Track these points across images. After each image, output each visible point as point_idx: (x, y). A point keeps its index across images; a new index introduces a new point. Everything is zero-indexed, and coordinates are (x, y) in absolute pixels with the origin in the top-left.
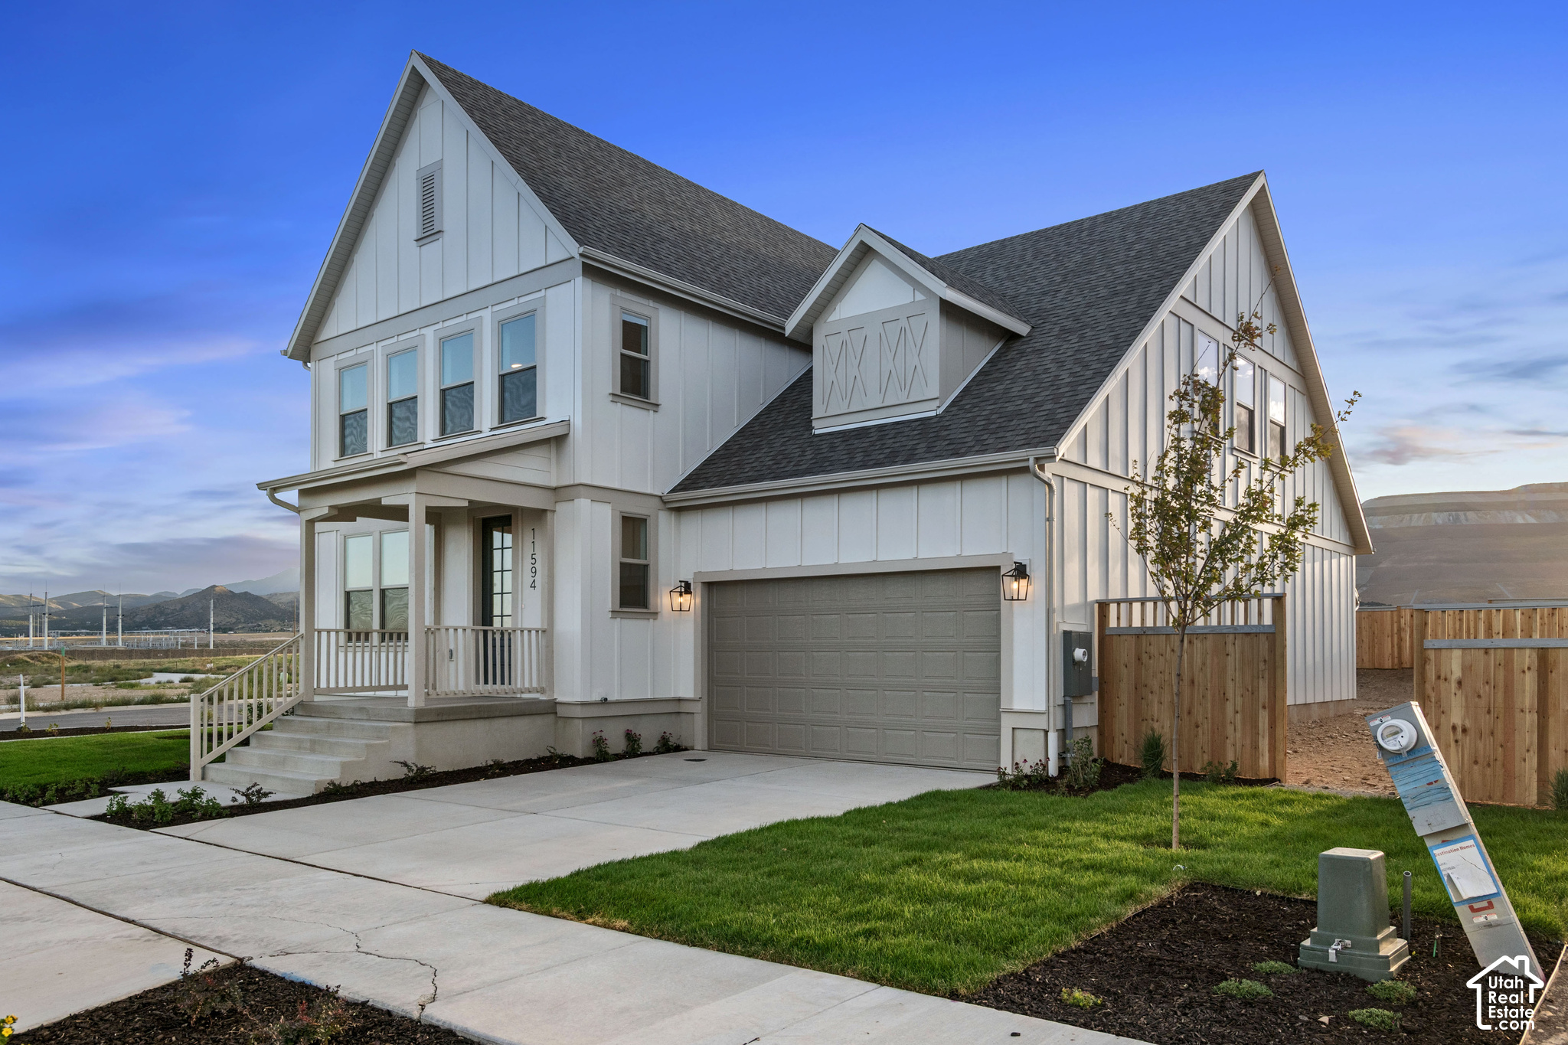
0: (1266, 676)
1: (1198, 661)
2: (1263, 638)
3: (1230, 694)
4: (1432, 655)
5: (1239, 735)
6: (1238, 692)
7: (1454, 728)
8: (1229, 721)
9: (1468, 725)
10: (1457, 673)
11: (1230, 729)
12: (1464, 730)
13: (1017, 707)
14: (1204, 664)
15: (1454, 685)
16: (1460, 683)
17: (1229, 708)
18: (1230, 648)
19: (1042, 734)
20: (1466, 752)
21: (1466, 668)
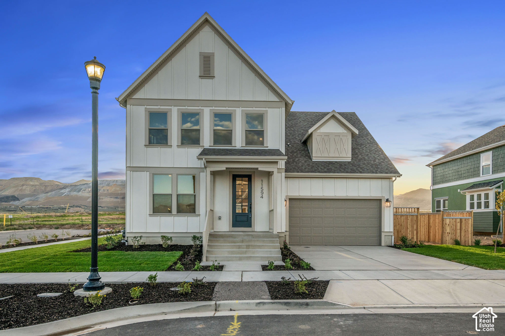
0: (416, 224)
1: (402, 221)
2: (415, 216)
3: (409, 227)
4: (444, 219)
5: (410, 236)
6: (410, 227)
7: (448, 233)
8: (408, 233)
9: (450, 232)
10: (448, 223)
11: (408, 235)
12: (449, 233)
13: (385, 231)
14: (404, 221)
15: (448, 225)
16: (449, 225)
17: (409, 230)
18: (409, 218)
19: (391, 236)
20: (450, 237)
21: (450, 222)
